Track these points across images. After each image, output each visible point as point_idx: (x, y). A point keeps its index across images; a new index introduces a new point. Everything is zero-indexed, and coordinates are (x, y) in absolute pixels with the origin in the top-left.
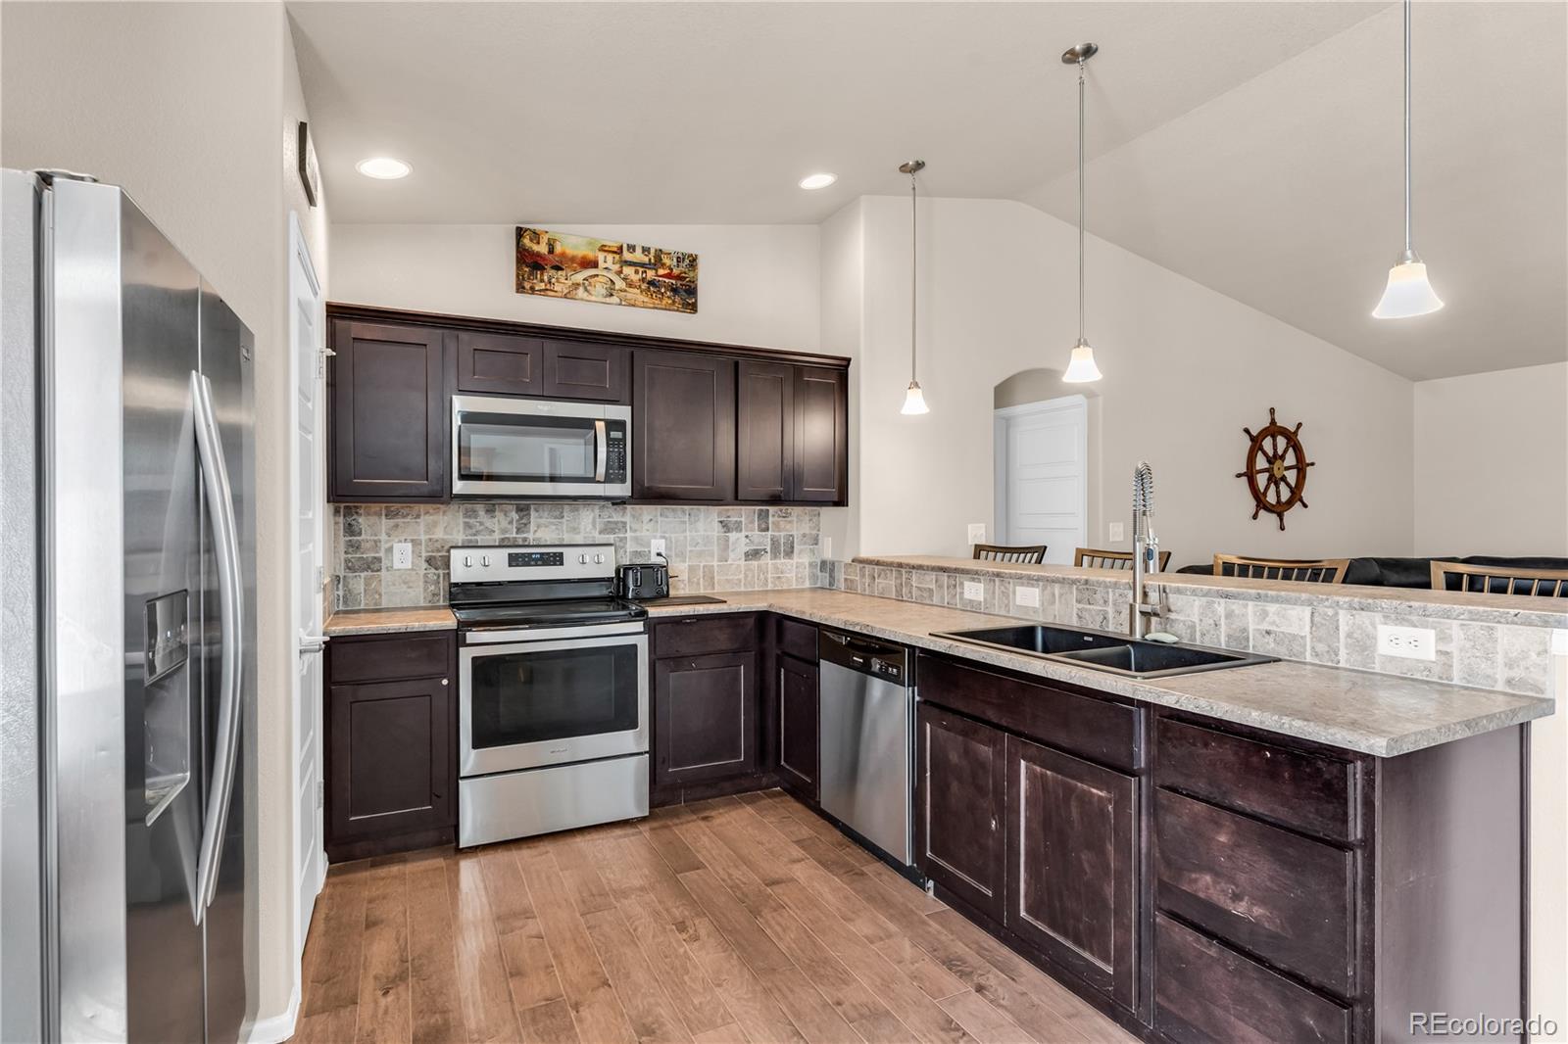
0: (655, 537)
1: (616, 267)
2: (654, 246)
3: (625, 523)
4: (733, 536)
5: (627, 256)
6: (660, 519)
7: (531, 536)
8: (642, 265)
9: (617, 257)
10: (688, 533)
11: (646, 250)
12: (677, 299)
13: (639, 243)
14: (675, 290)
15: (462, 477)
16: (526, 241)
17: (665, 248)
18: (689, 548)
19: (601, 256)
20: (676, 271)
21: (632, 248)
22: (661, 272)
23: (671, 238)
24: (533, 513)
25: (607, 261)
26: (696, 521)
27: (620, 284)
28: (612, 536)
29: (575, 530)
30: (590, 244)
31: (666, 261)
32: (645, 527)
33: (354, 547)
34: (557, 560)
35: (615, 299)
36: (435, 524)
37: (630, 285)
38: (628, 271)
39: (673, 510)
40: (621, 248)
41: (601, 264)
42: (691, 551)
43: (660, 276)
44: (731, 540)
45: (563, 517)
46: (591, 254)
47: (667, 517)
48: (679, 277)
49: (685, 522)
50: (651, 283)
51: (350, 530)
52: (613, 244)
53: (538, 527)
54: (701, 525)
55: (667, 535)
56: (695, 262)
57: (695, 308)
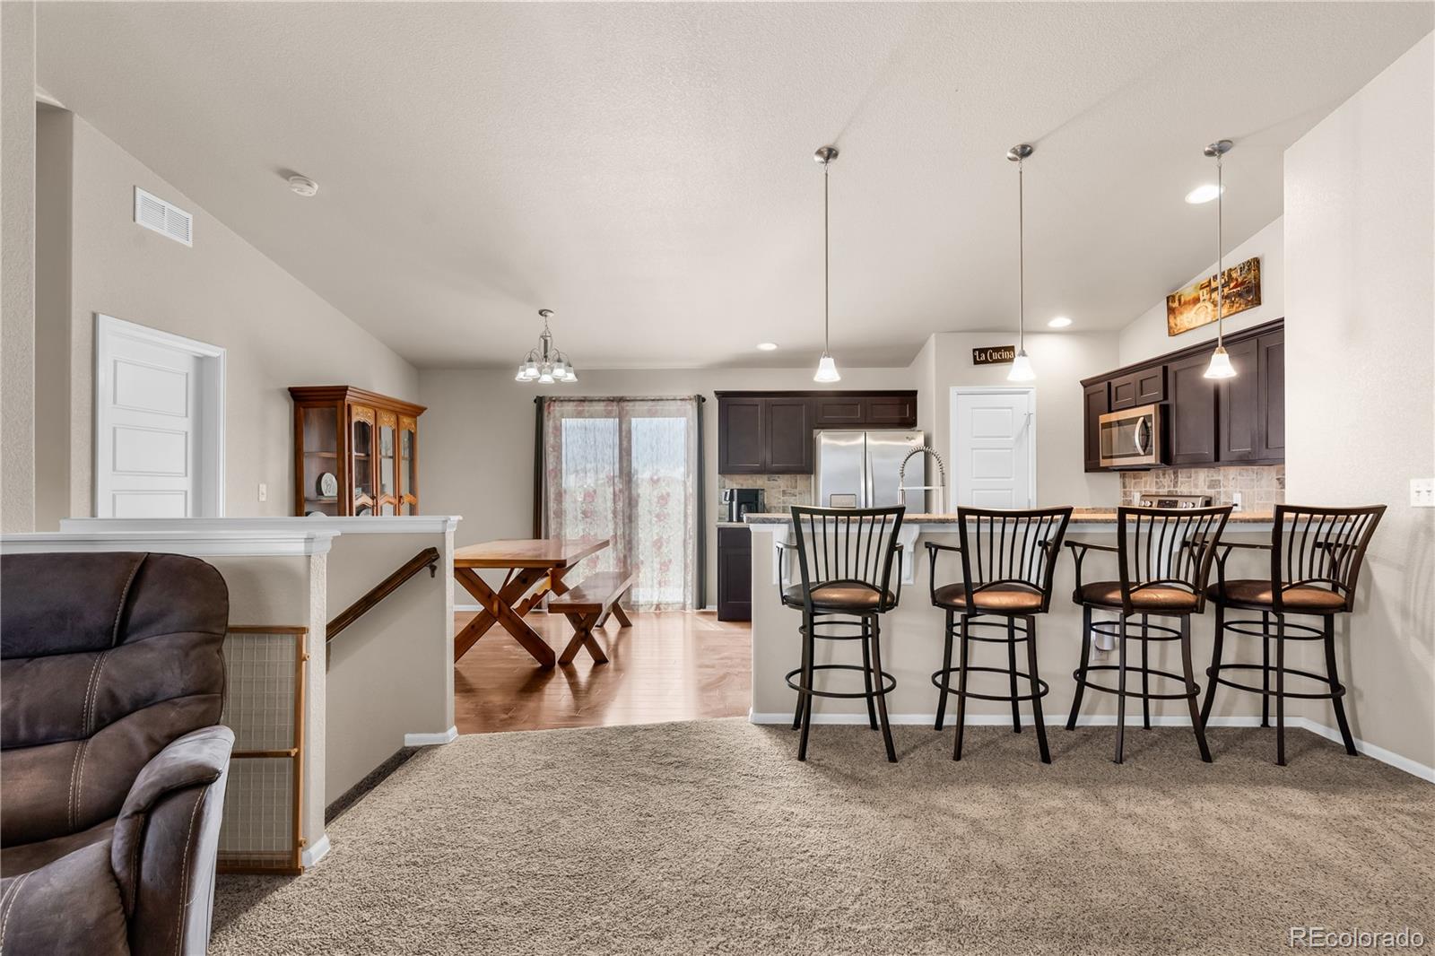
0: (1236, 492)
1: (1208, 297)
2: (1225, 268)
3: (1219, 481)
5: (1214, 285)
6: (1239, 477)
7: (1178, 490)
8: (1221, 286)
9: (1208, 288)
10: (1256, 489)
11: (1222, 274)
13: (1218, 273)
14: (1239, 295)
15: (1104, 458)
16: (1170, 304)
17: (1232, 267)
18: (1256, 501)
19: (1201, 293)
20: (1241, 279)
21: (1215, 278)
22: (1232, 285)
23: (1234, 259)
24: (1180, 475)
25: (1204, 294)
26: (1261, 479)
27: (1211, 307)
28: (1213, 490)
29: (1196, 486)
30: (1196, 288)
31: (1234, 275)
32: (1232, 482)
33: (1125, 493)
34: (1175, 504)
35: (1209, 319)
36: (1146, 483)
37: (1216, 306)
38: (1215, 295)
39: (1247, 470)
40: (1210, 281)
41: (1201, 299)
42: (1258, 504)
43: (1233, 288)
45: (1191, 477)
46: (1194, 295)
47: (1243, 476)
48: (1243, 283)
49: (1253, 480)
50: (1228, 297)
51: (1124, 487)
52: (1205, 281)
53: (1182, 484)
54: (1264, 482)
55: (1243, 490)
56: (1255, 264)
57: (1258, 302)
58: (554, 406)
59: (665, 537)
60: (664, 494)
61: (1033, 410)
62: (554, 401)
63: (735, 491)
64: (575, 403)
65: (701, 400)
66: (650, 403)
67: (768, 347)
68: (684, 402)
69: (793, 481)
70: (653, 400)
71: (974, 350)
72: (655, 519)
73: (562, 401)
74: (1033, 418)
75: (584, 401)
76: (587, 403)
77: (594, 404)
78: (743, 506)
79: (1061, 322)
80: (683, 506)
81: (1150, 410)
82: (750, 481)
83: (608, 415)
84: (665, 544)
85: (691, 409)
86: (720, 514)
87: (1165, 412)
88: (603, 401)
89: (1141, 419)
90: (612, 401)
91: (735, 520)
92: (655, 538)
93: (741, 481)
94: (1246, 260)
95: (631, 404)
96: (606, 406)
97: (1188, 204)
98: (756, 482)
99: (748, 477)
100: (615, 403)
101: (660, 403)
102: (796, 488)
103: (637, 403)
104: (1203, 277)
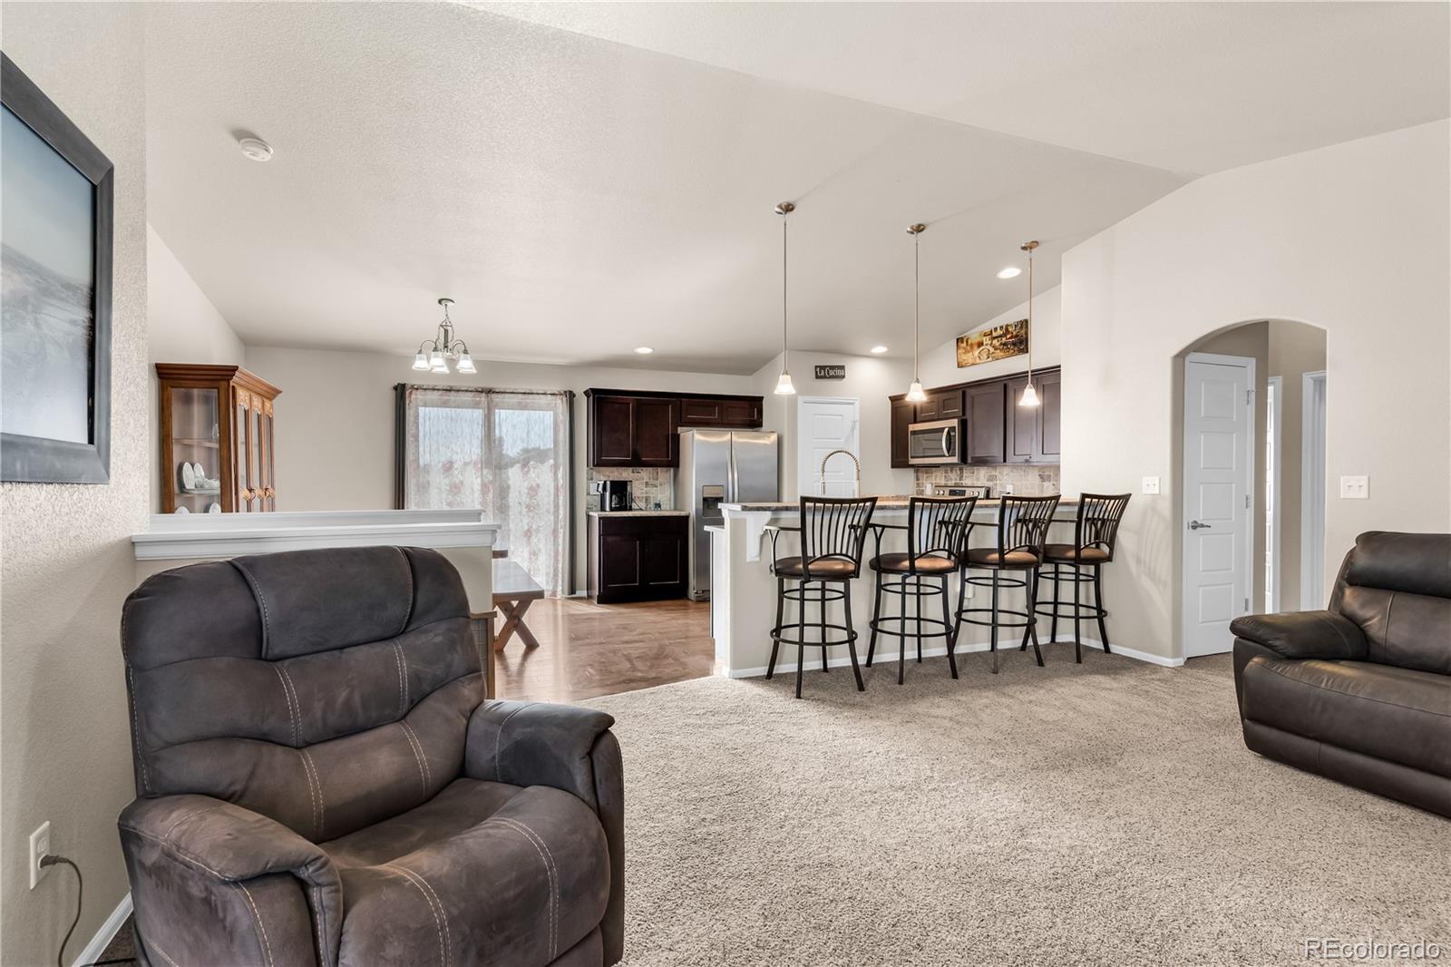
0: (1008, 484)
1: (990, 342)
2: (1004, 324)
3: (996, 476)
4: (1046, 484)
5: (994, 334)
6: (1010, 474)
7: (964, 482)
8: (1000, 336)
9: (990, 336)
10: (1023, 482)
11: (1001, 327)
12: (1016, 349)
13: (998, 326)
14: (1014, 344)
15: (911, 457)
16: (959, 343)
17: (1009, 323)
19: (984, 339)
20: (1014, 333)
21: (996, 329)
22: (1008, 336)
23: (1010, 317)
24: (965, 471)
25: (986, 340)
26: (1026, 475)
27: (992, 350)
28: (991, 483)
29: (978, 479)
30: (980, 334)
31: (1010, 329)
32: (1005, 478)
33: (918, 484)
34: (963, 493)
35: (990, 359)
36: (936, 476)
37: (996, 349)
38: (995, 342)
39: (1017, 468)
40: (991, 331)
41: (985, 343)
43: (1009, 338)
44: (1045, 486)
45: (973, 473)
46: (979, 339)
47: (1013, 473)
48: (1017, 336)
49: (1021, 476)
50: (1005, 344)
51: (918, 480)
52: (988, 331)
53: (968, 478)
54: (1028, 478)
55: (1014, 483)
56: (1024, 324)
57: (1026, 350)
58: (416, 395)
59: (534, 527)
60: (534, 485)
61: (857, 419)
62: (417, 389)
63: (608, 483)
64: (440, 392)
65: (571, 396)
66: (520, 396)
67: (644, 351)
68: (554, 397)
69: (655, 474)
70: (524, 393)
71: (816, 367)
72: (526, 510)
73: (425, 389)
74: (857, 424)
75: (450, 391)
76: (453, 392)
77: (460, 393)
78: (614, 496)
79: (880, 350)
80: (552, 498)
81: (954, 423)
82: (616, 473)
83: (476, 406)
84: (534, 533)
85: (561, 405)
86: (588, 505)
87: (963, 424)
88: (471, 391)
89: (946, 430)
90: (482, 392)
91: (608, 509)
92: (526, 528)
93: (607, 473)
94: (1019, 320)
95: (500, 396)
96: (474, 397)
97: (999, 279)
98: (621, 474)
99: (614, 469)
100: (484, 394)
101: (530, 396)
102: (657, 479)
103: (507, 395)
104: (987, 327)
